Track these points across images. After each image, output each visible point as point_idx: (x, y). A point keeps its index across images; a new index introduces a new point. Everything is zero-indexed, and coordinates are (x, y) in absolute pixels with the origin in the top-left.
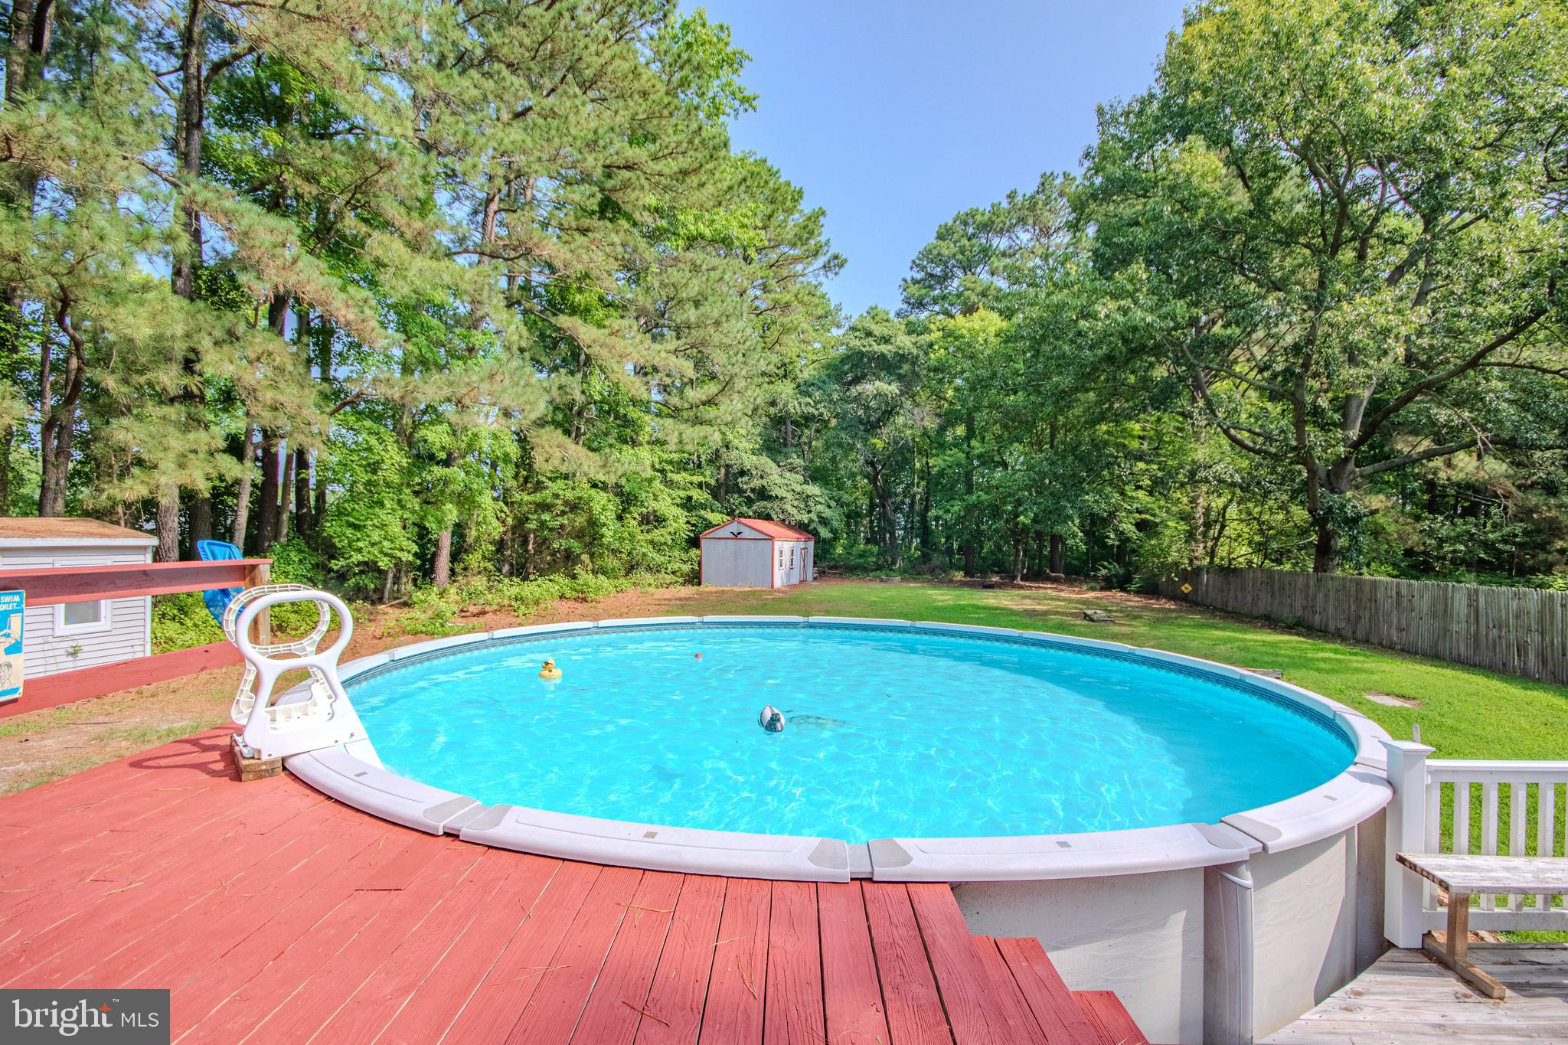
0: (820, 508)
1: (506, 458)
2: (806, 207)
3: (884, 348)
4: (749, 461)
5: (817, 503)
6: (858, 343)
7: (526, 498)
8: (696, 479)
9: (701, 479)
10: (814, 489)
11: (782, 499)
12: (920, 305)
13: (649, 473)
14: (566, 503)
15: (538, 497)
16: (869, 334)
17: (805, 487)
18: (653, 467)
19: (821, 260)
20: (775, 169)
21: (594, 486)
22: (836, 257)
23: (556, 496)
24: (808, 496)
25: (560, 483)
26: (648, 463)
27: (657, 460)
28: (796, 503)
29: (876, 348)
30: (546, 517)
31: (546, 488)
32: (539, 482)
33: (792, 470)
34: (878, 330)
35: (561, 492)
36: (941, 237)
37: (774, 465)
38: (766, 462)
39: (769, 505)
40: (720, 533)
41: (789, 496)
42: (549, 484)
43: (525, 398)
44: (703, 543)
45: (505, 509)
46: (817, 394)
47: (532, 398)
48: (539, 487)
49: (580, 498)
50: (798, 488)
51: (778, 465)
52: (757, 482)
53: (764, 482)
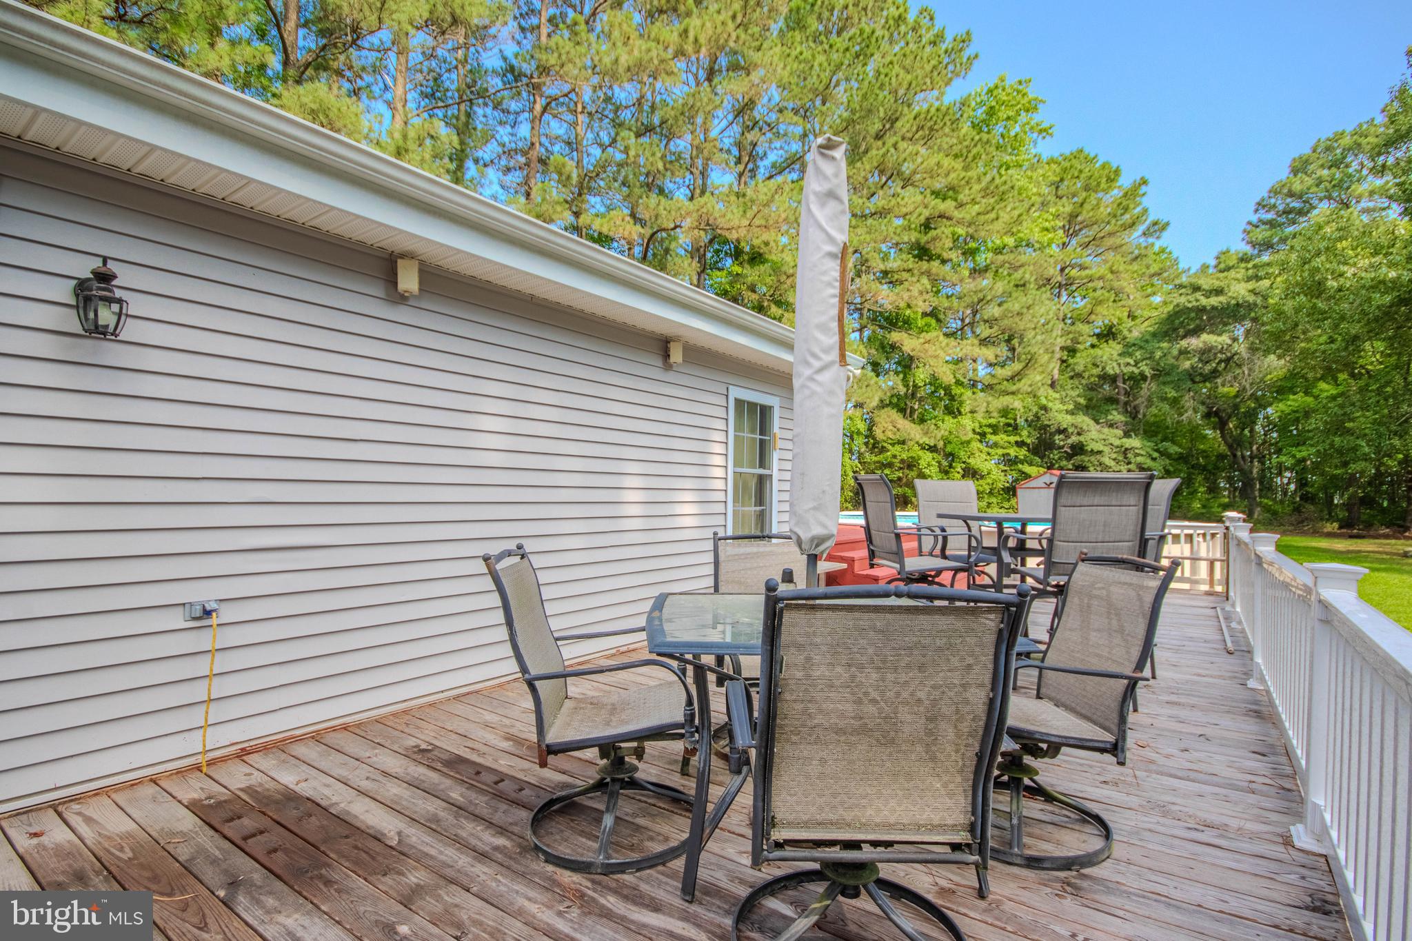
0: (1139, 459)
1: (859, 433)
2: (1125, 181)
3: (1214, 301)
4: (1066, 420)
5: (1137, 455)
6: (1183, 300)
7: (875, 459)
8: (1013, 439)
9: (1018, 438)
10: (1134, 442)
11: (1100, 452)
12: (1267, 245)
13: (971, 435)
14: (902, 461)
15: (880, 458)
16: (1196, 289)
17: (1124, 440)
18: (974, 430)
19: (1141, 228)
20: (1092, 155)
21: (923, 448)
22: (1155, 224)
23: (894, 456)
24: (1126, 449)
25: (898, 447)
26: (969, 428)
27: (977, 425)
28: (1114, 456)
29: (1204, 301)
30: (887, 471)
31: (888, 451)
32: (883, 447)
33: (1111, 425)
34: (1206, 283)
35: (898, 454)
36: (1295, 172)
37: (1092, 423)
38: (1084, 420)
39: (1086, 459)
40: (1033, 484)
41: (1106, 450)
42: (890, 447)
43: (866, 395)
44: (1019, 492)
45: (859, 465)
46: (1138, 354)
47: (871, 395)
48: (883, 450)
49: (912, 457)
50: (1117, 442)
51: (1097, 422)
52: (1074, 439)
53: (1082, 438)
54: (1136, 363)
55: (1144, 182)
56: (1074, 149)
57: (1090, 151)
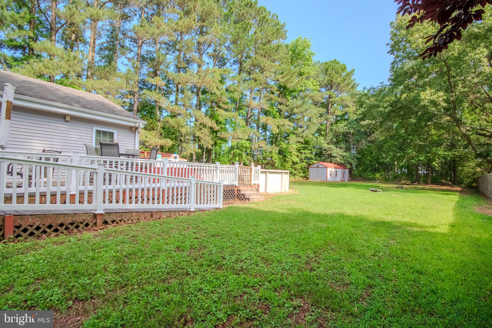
2: (348, 70)
4: (327, 146)
8: (309, 152)
9: (311, 152)
11: (336, 157)
13: (294, 150)
17: (344, 153)
18: (296, 148)
24: (344, 156)
27: (298, 147)
33: (341, 148)
37: (335, 147)
38: (332, 147)
40: (313, 166)
44: (310, 169)
49: (271, 156)
50: (342, 154)
51: (337, 147)
52: (329, 152)
53: (331, 152)
54: (349, 128)
55: (354, 70)
56: (334, 60)
57: (338, 60)
